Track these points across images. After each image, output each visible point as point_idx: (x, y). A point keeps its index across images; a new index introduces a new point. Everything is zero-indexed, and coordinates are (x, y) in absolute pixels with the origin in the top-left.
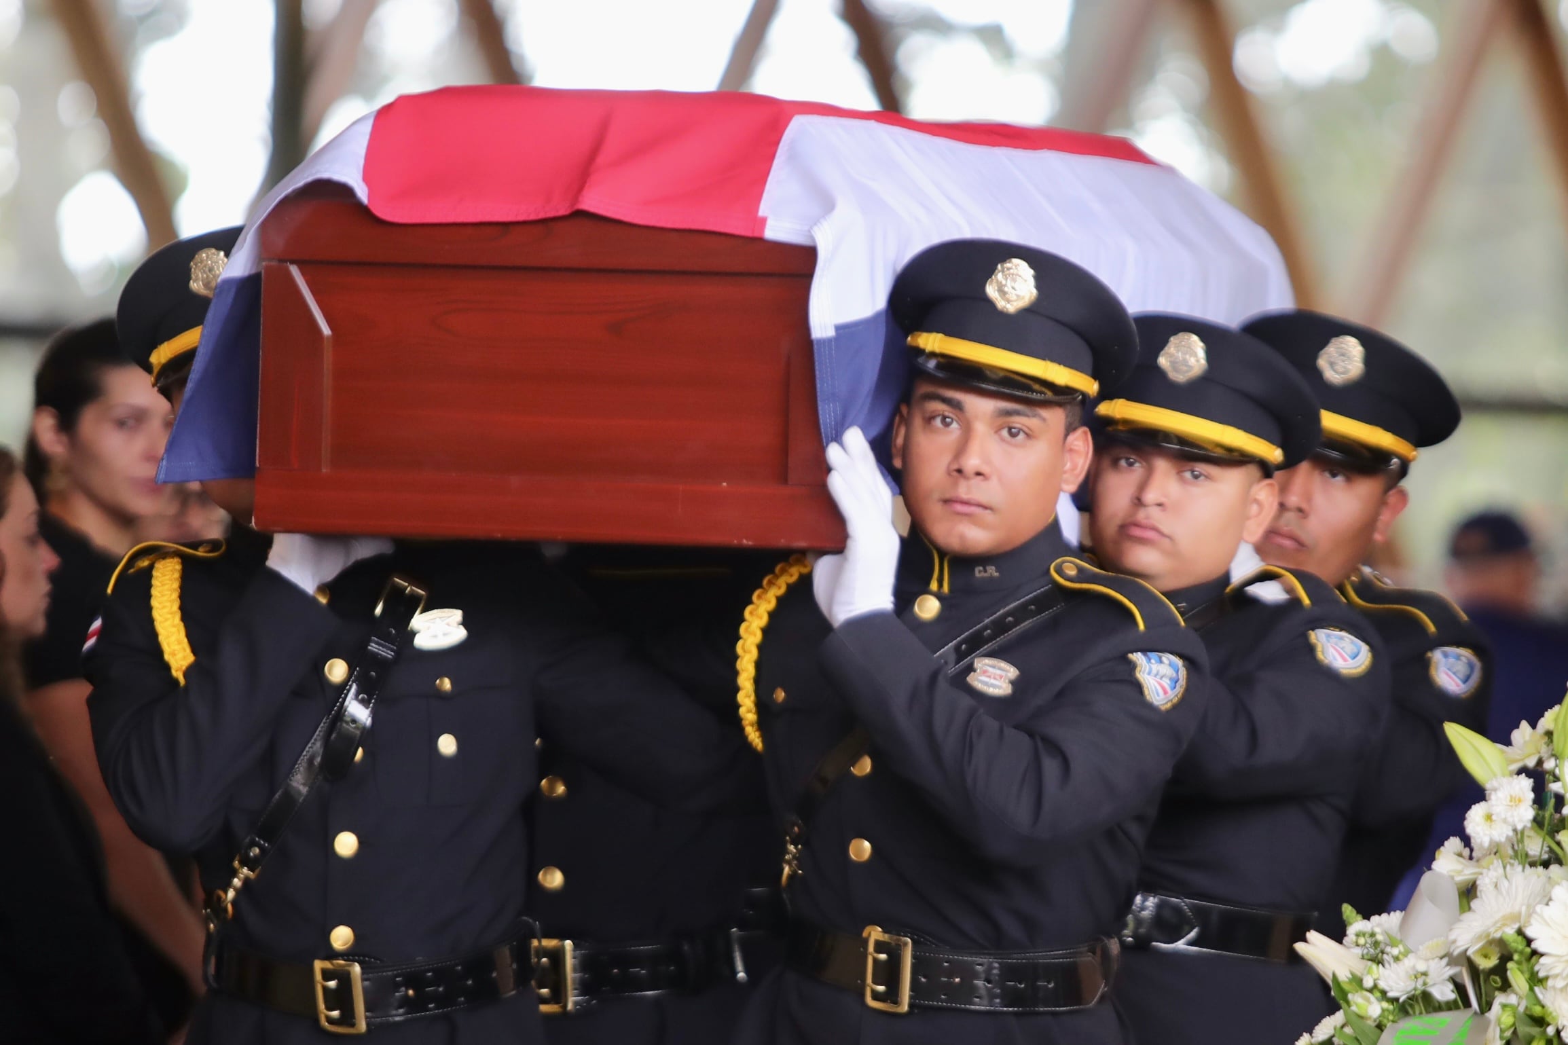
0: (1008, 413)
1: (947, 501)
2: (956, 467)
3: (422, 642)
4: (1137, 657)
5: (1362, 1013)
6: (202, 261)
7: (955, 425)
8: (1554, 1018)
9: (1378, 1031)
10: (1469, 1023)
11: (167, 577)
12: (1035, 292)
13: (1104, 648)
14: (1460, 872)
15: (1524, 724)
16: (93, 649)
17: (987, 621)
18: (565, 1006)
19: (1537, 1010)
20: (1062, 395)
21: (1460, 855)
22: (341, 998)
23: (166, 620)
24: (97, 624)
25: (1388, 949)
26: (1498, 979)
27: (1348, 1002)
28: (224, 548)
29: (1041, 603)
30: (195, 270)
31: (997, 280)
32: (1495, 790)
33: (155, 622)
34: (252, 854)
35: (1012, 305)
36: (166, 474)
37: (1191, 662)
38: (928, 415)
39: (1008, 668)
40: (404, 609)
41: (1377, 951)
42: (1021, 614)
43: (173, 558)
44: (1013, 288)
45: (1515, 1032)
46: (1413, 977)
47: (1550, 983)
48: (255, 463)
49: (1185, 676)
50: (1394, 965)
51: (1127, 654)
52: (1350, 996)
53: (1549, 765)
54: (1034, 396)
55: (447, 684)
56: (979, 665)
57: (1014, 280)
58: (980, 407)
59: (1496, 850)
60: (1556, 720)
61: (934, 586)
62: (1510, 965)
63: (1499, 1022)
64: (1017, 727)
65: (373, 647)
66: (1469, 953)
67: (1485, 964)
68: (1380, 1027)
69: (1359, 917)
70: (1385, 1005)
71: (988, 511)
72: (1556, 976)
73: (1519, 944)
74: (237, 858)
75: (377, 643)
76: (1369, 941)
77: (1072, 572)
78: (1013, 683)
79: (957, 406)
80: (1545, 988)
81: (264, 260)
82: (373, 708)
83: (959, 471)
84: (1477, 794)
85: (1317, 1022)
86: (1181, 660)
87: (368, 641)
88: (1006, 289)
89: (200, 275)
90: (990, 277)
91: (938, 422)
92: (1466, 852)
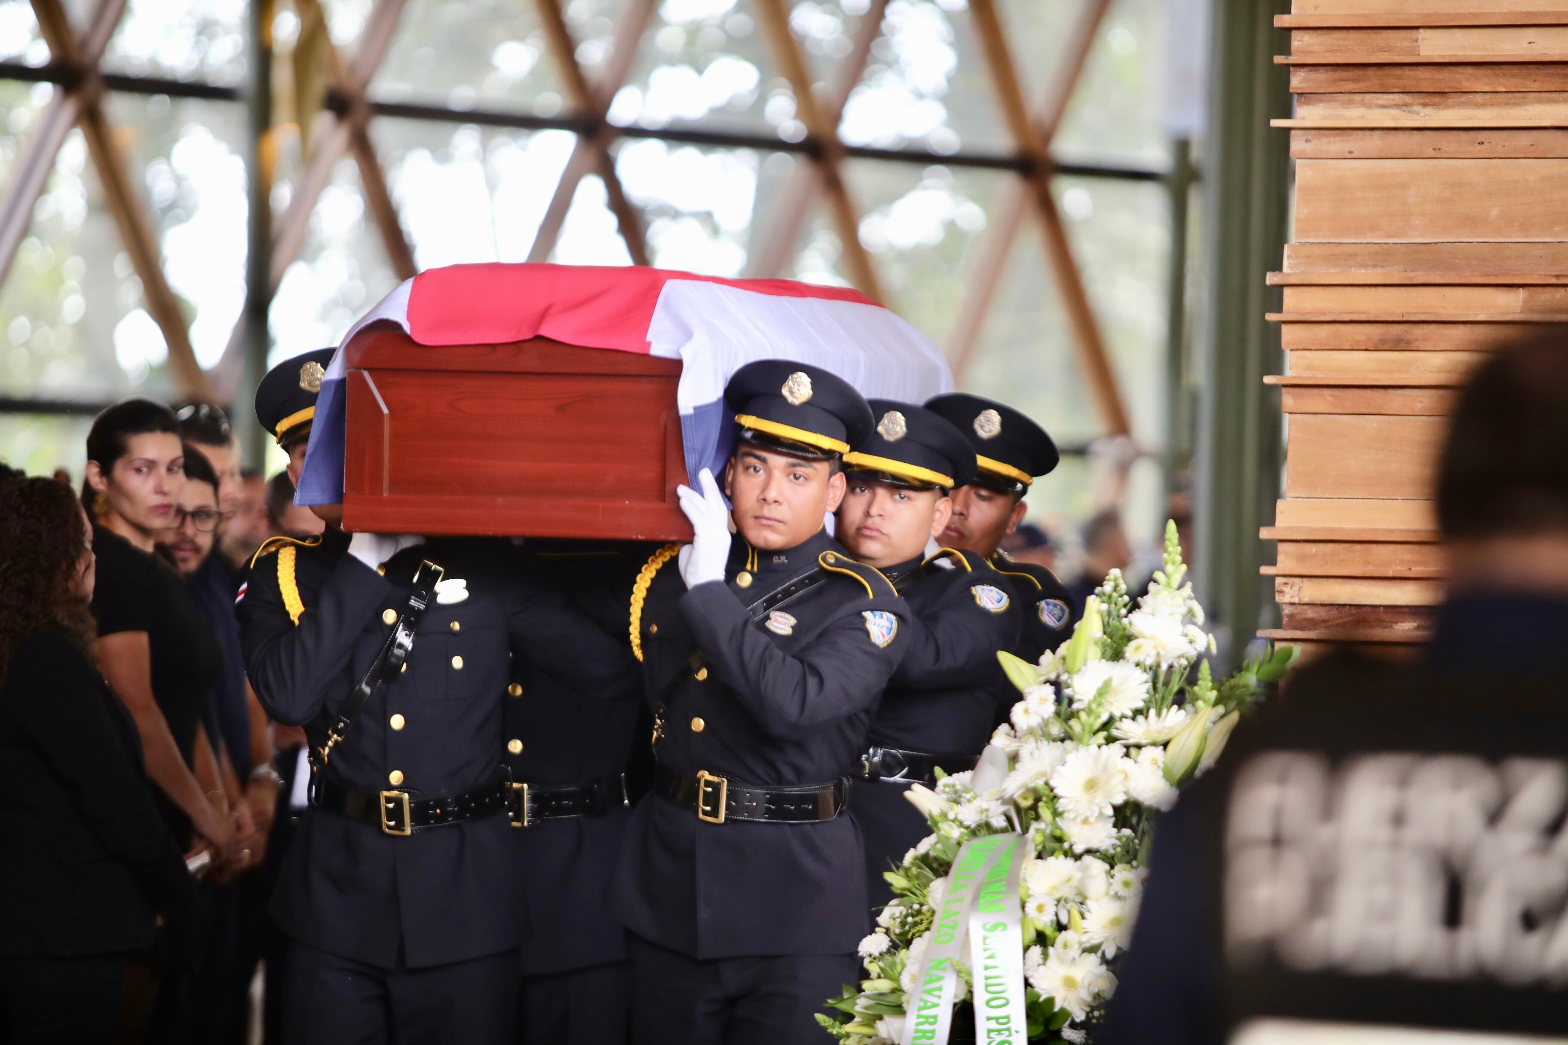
0: (794, 465)
1: (756, 518)
2: (762, 497)
3: (441, 599)
4: (867, 614)
5: (947, 835)
6: (307, 369)
7: (761, 472)
8: (1069, 837)
9: (958, 846)
10: (1015, 841)
11: (287, 559)
12: (811, 392)
13: (848, 608)
14: (1008, 746)
15: (1048, 652)
16: (241, 602)
17: (779, 589)
18: (523, 823)
19: (1058, 833)
20: (829, 455)
21: (1008, 735)
22: (396, 814)
23: (287, 585)
24: (244, 586)
25: (964, 795)
26: (1033, 813)
27: (938, 829)
28: (321, 541)
29: (812, 579)
30: (303, 375)
31: (789, 385)
32: (1030, 693)
33: (280, 587)
34: (339, 727)
35: (797, 400)
36: (300, 500)
37: (900, 618)
38: (746, 466)
39: (789, 617)
40: (430, 579)
41: (957, 796)
42: (800, 585)
43: (290, 546)
44: (798, 390)
45: (1044, 847)
46: (980, 812)
47: (1066, 815)
48: (343, 490)
49: (896, 626)
50: (968, 805)
51: (861, 612)
52: (940, 825)
53: (1064, 677)
54: (810, 456)
55: (456, 626)
56: (773, 615)
57: (799, 386)
58: (778, 462)
59: (1031, 732)
60: (1068, 649)
61: (749, 567)
62: (1041, 804)
63: (1033, 840)
64: (793, 656)
65: (412, 602)
66: (1015, 796)
67: (1026, 803)
68: (959, 844)
69: (945, 775)
70: (962, 830)
71: (782, 524)
72: (1069, 811)
73: (1045, 791)
74: (331, 729)
75: (415, 600)
76: (952, 789)
77: (832, 561)
78: (792, 627)
79: (764, 461)
80: (1063, 818)
81: (348, 368)
82: (413, 640)
83: (764, 500)
84: (1018, 696)
85: (919, 841)
86: (895, 617)
87: (409, 599)
88: (794, 390)
89: (306, 378)
90: (785, 383)
91: (752, 470)
92: (1012, 732)
